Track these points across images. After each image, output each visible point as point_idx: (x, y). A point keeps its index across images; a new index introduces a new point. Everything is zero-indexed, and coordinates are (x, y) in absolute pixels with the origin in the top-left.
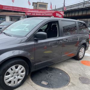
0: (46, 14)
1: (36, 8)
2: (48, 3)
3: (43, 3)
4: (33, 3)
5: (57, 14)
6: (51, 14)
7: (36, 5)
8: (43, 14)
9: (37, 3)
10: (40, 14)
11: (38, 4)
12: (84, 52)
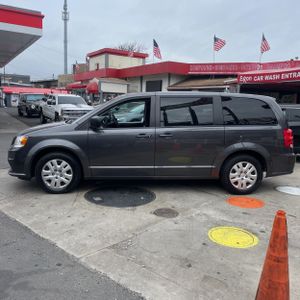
0: (295, 75)
8: (287, 76)
10: (278, 77)
12: (255, 176)
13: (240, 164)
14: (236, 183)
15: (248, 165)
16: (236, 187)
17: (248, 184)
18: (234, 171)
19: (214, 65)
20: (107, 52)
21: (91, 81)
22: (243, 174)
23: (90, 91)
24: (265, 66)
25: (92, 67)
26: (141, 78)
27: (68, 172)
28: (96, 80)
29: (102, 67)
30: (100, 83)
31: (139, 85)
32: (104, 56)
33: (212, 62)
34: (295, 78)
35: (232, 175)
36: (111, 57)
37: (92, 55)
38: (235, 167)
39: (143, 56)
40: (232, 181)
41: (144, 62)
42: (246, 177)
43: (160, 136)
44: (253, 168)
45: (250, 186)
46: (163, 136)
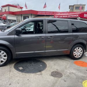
0: (72, 16)
2: (85, 5)
3: (80, 5)
4: (70, 6)
5: (85, 15)
6: (77, 15)
7: (73, 8)
8: (70, 16)
9: (73, 6)
10: (67, 16)
11: (75, 6)
12: (82, 52)
13: (77, 48)
14: (75, 55)
15: (80, 48)
16: (76, 57)
17: (79, 55)
18: (75, 51)
19: (46, 12)
20: (8, 5)
21: (3, 16)
22: (78, 52)
23: (3, 19)
24: (61, 13)
25: (4, 11)
26: (21, 15)
27: (5, 56)
28: (5, 15)
29: (7, 10)
30: (7, 16)
31: (21, 17)
32: (8, 7)
33: (45, 11)
34: (72, 17)
35: (74, 52)
36: (10, 7)
37: (3, 7)
38: (75, 49)
39: (21, 8)
40: (74, 55)
41: (22, 10)
42: (79, 53)
43: (48, 38)
44: (82, 49)
45: (80, 56)
46: (49, 38)
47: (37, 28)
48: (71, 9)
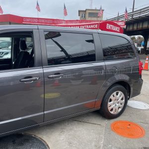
1: (84, 19)
2: (103, 10)
3: (96, 10)
4: (79, 11)
5: (109, 26)
6: (96, 26)
7: (85, 15)
8: (83, 27)
9: (86, 11)
11: (88, 12)
12: (124, 101)
15: (120, 93)
16: (112, 112)
22: (116, 101)
24: (67, 21)
35: (109, 103)
40: (109, 109)
42: (118, 103)
43: (49, 78)
44: (123, 95)
45: (120, 109)
46: (52, 78)
47: (21, 50)
48: (82, 17)
